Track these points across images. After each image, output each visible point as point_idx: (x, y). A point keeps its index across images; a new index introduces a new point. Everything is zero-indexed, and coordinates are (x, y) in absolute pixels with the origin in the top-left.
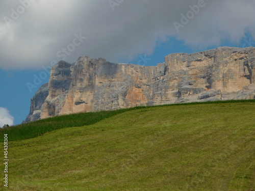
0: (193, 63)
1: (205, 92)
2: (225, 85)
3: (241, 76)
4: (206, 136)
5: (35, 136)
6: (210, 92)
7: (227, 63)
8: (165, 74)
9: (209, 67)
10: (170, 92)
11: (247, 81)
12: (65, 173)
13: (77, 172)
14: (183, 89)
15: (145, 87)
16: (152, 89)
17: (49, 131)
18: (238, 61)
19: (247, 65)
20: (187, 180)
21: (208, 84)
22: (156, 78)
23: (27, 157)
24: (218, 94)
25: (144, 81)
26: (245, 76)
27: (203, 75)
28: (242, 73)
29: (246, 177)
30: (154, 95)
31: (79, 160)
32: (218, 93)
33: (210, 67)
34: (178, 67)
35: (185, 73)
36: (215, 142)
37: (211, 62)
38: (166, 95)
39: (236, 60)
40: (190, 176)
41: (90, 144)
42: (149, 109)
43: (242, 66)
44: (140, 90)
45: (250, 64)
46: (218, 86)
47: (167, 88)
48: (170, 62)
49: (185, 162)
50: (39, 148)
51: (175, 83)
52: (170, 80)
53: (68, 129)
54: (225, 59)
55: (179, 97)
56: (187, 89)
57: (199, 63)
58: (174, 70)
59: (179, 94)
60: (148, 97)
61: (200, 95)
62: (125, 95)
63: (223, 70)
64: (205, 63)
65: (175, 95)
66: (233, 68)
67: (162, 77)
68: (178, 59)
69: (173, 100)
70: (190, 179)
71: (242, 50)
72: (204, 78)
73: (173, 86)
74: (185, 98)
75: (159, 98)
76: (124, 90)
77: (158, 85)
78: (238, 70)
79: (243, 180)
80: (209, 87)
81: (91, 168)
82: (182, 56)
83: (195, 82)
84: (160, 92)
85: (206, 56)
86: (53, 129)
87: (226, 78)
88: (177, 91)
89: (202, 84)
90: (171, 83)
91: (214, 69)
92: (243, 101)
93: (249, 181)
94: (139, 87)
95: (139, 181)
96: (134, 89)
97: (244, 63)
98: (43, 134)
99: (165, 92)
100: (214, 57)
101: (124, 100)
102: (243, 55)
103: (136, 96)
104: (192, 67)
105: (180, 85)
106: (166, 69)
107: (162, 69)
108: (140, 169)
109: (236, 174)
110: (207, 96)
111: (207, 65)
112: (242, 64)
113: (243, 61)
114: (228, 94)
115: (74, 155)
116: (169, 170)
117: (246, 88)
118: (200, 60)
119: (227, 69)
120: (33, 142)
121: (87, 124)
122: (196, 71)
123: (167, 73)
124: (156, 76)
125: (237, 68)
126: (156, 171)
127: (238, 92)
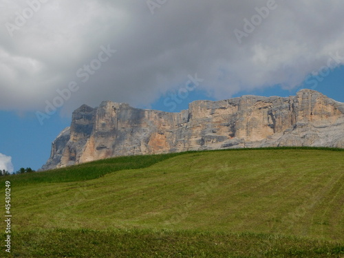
0: (217, 111)
1: (228, 141)
2: (248, 133)
3: (266, 126)
4: (273, 181)
5: (96, 177)
6: (233, 140)
7: (251, 111)
8: (188, 121)
9: (233, 115)
10: (193, 139)
11: (271, 130)
12: (143, 215)
13: (155, 214)
14: (206, 137)
15: (168, 133)
16: (175, 135)
17: (109, 172)
18: (262, 110)
19: (271, 114)
20: (266, 224)
21: (231, 133)
22: (179, 125)
23: (98, 198)
24: (242, 143)
25: (168, 127)
26: (269, 125)
27: (227, 123)
28: (266, 122)
29: (324, 224)
30: (177, 141)
31: (151, 202)
32: (242, 141)
33: (235, 115)
34: (202, 114)
35: (209, 120)
36: (284, 188)
37: (235, 110)
38: (189, 142)
39: (260, 109)
40: (269, 221)
41: (157, 186)
42: (201, 153)
43: (266, 115)
44: (163, 136)
45: (274, 113)
46: (242, 134)
47: (190, 135)
48: (194, 108)
49: (260, 207)
50: (108, 189)
51: (198, 130)
52: (193, 127)
53: (127, 171)
54: (249, 108)
55: (202, 144)
56: (211, 137)
57: (223, 111)
58: (197, 117)
59: (202, 142)
60: (170, 144)
61: (223, 143)
62: (147, 141)
63: (247, 118)
64: (229, 111)
65: (198, 142)
66: (256, 117)
67: (185, 124)
68: (202, 106)
69: (196, 147)
70: (270, 224)
71: (266, 98)
72: (228, 126)
73: (196, 133)
74: (208, 146)
75: (182, 146)
76: (147, 136)
77: (181, 131)
78: (262, 119)
79: (322, 226)
80: (232, 136)
81: (167, 211)
82: (206, 104)
83: (218, 130)
84: (183, 139)
85: (230, 104)
86: (112, 171)
87: (250, 127)
88: (200, 138)
89: (225, 132)
90: (195, 131)
91: (238, 117)
92: (294, 148)
93: (329, 227)
94: (162, 134)
95: (220, 224)
96: (157, 135)
97: (268, 112)
98: (103, 175)
99: (188, 139)
100: (238, 105)
101: (146, 146)
102: (267, 104)
103: (159, 142)
104: (216, 115)
105: (203, 133)
106: (190, 116)
107: (186, 116)
108: (217, 213)
109: (314, 220)
110: (231, 145)
111: (231, 113)
112: (266, 113)
113: (267, 110)
114: (252, 142)
115: (145, 197)
116: (246, 215)
117: (270, 137)
118: (224, 108)
119: (251, 117)
120: (98, 183)
121: (143, 167)
122: (220, 118)
123: (190, 120)
124: (180, 122)
125: (261, 117)
126: (234, 215)
127: (261, 142)
